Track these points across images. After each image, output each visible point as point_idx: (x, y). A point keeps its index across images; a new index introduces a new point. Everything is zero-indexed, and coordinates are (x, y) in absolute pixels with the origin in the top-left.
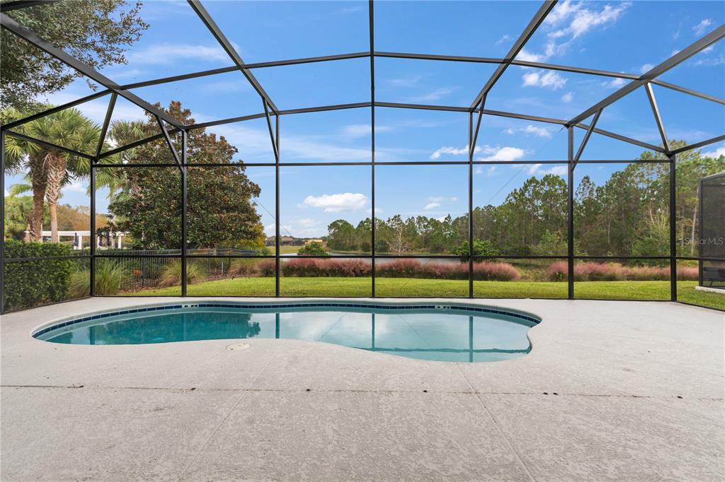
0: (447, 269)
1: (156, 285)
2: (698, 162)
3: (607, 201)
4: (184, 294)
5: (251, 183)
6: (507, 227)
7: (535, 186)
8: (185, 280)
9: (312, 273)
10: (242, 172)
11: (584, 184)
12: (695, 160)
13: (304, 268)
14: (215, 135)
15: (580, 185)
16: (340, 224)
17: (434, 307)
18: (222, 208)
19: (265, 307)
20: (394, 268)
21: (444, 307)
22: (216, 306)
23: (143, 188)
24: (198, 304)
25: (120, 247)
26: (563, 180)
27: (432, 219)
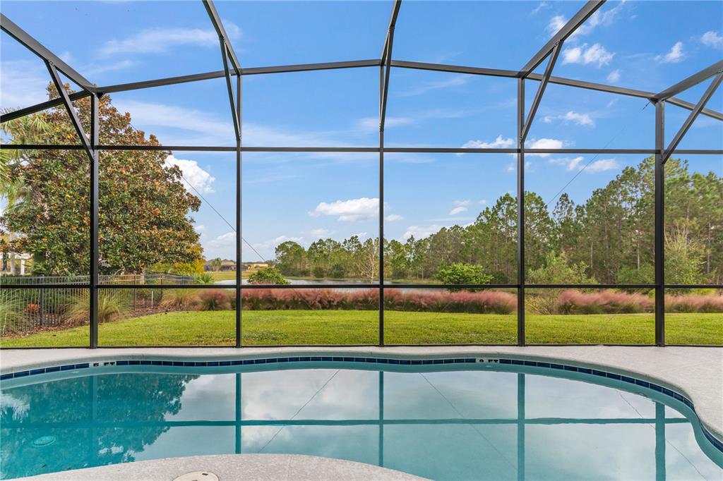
0: (434, 299)
1: (60, 325)
2: (686, 179)
3: (586, 221)
4: (93, 344)
5: (188, 194)
6: (477, 250)
7: (509, 205)
8: (94, 317)
9: (268, 305)
10: (177, 180)
11: (562, 202)
12: (682, 177)
13: (258, 299)
14: (143, 134)
15: (558, 203)
16: (289, 246)
17: (474, 361)
18: (152, 223)
19: (222, 364)
20: (370, 299)
21: (489, 361)
22: (143, 363)
23: (47, 196)
24: (115, 361)
25: (22, 273)
26: (539, 197)
27: (393, 241)
